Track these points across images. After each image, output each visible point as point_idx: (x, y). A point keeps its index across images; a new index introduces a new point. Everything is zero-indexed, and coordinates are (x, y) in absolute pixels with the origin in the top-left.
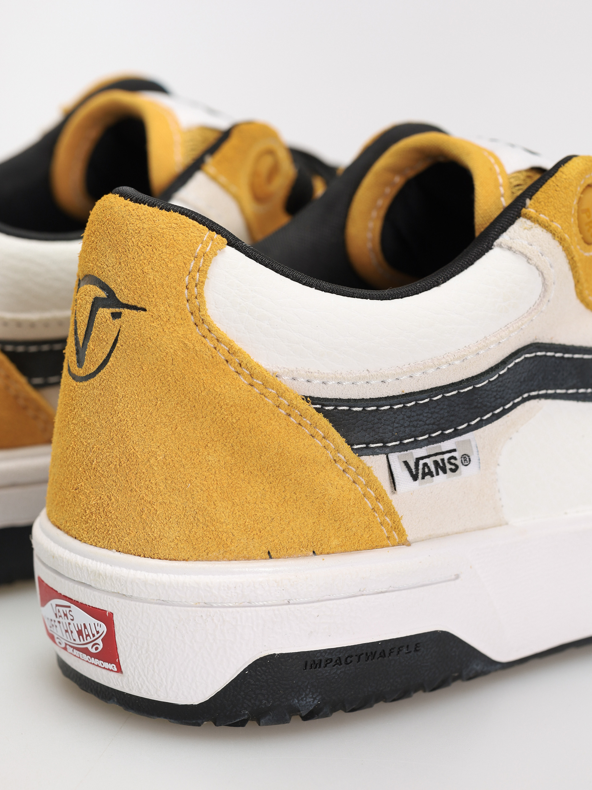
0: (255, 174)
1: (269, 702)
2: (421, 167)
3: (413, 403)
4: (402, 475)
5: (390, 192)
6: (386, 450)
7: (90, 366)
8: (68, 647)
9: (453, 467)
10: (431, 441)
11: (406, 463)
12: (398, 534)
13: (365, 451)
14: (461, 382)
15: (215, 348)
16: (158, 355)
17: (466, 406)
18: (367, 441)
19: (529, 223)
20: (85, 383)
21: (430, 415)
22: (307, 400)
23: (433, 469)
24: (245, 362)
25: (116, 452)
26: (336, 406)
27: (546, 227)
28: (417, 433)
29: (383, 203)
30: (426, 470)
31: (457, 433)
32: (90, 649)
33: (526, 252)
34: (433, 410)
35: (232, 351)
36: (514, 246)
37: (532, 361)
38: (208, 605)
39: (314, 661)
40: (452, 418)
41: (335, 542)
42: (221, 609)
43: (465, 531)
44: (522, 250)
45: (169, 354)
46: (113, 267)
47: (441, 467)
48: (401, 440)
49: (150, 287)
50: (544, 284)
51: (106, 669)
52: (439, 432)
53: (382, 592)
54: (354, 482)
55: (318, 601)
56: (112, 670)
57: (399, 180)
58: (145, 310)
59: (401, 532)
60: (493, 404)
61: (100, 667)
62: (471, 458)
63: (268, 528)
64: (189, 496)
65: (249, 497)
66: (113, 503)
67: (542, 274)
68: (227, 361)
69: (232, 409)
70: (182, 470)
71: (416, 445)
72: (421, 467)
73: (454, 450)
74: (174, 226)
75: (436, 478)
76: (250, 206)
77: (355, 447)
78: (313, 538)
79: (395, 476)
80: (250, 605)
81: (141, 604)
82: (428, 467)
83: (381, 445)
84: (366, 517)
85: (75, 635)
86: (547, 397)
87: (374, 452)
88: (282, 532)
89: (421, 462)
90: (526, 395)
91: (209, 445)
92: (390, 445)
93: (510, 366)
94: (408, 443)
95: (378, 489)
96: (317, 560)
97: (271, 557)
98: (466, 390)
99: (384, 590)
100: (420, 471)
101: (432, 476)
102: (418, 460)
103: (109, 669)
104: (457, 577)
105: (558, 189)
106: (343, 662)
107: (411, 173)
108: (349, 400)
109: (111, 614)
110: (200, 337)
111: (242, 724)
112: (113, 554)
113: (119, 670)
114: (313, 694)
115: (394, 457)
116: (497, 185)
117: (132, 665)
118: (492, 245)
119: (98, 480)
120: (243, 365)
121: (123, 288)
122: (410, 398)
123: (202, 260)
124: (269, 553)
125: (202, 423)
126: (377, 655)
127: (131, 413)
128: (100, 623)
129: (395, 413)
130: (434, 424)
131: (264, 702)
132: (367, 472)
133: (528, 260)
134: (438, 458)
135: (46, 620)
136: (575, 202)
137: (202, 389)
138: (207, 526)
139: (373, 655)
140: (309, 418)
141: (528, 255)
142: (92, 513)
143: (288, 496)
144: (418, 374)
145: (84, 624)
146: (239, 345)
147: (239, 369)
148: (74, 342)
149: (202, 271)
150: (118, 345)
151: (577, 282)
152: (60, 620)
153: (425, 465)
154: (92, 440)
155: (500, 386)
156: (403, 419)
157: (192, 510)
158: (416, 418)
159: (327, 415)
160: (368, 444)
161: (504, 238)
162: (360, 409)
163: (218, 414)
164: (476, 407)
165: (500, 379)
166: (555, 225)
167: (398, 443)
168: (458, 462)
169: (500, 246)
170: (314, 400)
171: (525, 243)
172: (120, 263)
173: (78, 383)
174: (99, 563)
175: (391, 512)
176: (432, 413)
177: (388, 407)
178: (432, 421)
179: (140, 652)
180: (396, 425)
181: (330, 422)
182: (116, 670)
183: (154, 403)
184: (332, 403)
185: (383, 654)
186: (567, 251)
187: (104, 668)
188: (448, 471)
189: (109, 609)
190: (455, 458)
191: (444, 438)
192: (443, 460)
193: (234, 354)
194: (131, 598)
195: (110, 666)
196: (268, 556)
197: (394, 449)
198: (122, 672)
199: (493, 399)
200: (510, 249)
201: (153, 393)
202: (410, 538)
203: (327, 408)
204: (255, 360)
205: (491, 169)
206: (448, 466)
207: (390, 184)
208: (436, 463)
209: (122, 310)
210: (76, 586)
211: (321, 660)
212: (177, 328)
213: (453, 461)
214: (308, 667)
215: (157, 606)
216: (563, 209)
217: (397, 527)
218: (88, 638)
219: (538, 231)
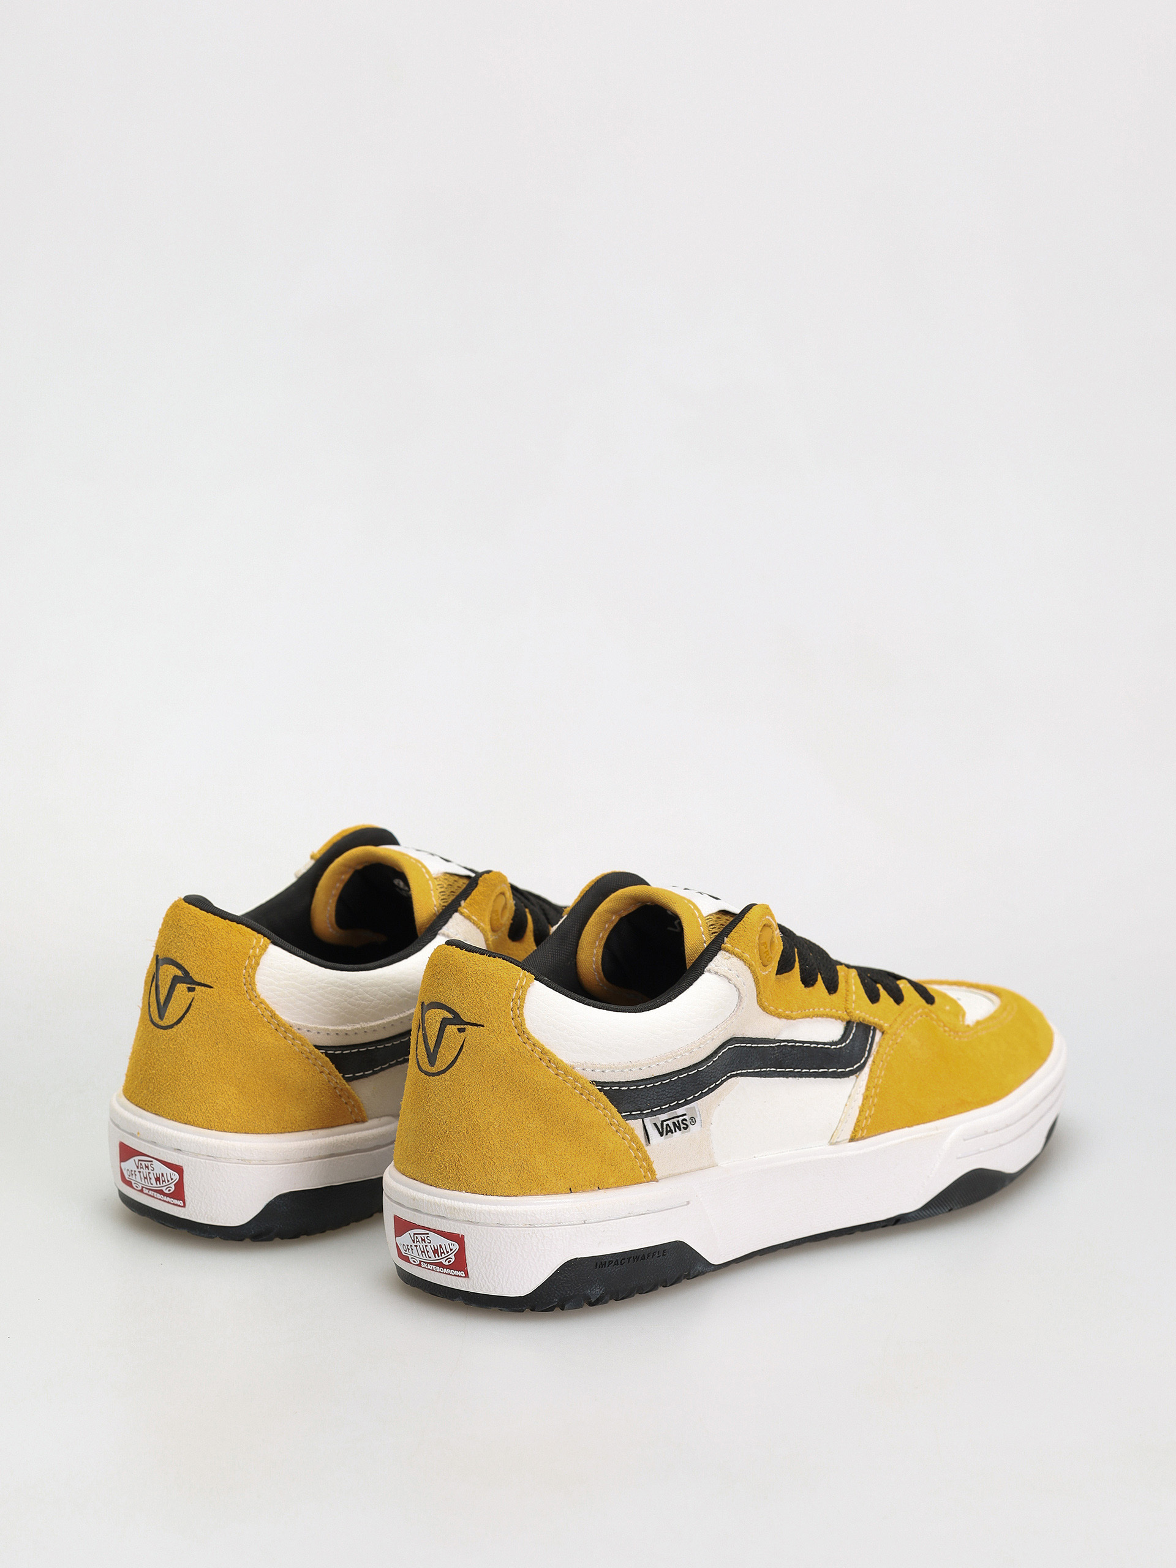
0: (493, 911)
1: (572, 1292)
2: (632, 909)
3: (660, 1083)
4: (653, 1133)
5: (609, 927)
6: (642, 1116)
7: (440, 1065)
8: (422, 1263)
9: (685, 1126)
10: (671, 1108)
11: (655, 1124)
12: (651, 1174)
13: (629, 1117)
14: (689, 1067)
15: (532, 1051)
16: (494, 1056)
17: (692, 1084)
18: (631, 1110)
19: (727, 954)
20: (438, 1077)
21: (670, 1091)
22: (593, 1084)
23: (673, 1128)
24: (553, 1059)
25: (464, 1124)
26: (611, 1087)
27: (739, 957)
28: (662, 1104)
29: (604, 935)
30: (669, 1129)
31: (687, 1103)
32: (444, 1263)
33: (727, 975)
34: (672, 1087)
35: (544, 1052)
36: (719, 971)
37: (732, 1050)
38: (531, 1226)
39: (601, 1263)
40: (684, 1092)
41: (612, 1180)
42: (542, 1228)
43: (691, 1171)
44: (725, 974)
45: (502, 1056)
46: (457, 997)
47: (677, 1127)
48: (652, 1109)
49: (486, 1010)
50: (740, 997)
51: (456, 1276)
52: (676, 1102)
53: (642, 1214)
54: (623, 1138)
55: (603, 1221)
56: (461, 1276)
57: (615, 919)
58: (483, 1026)
59: (653, 1172)
60: (709, 1082)
61: (451, 1275)
62: (696, 1119)
63: (570, 1172)
64: (517, 1151)
65: (556, 1151)
66: (462, 1159)
67: (738, 989)
68: (540, 1059)
69: (546, 1091)
70: (512, 1134)
71: (662, 1111)
72: (665, 1127)
73: (685, 1115)
74: (500, 968)
75: (674, 1133)
76: (491, 937)
77: (623, 1114)
78: (598, 1178)
79: (649, 1133)
80: (560, 1224)
81: (486, 1227)
82: (669, 1127)
83: (639, 1112)
84: (631, 1163)
85: (431, 1254)
86: (742, 1075)
87: (635, 1117)
88: (578, 1174)
89: (665, 1123)
90: (729, 1075)
91: (530, 1116)
92: (645, 1112)
93: (719, 1055)
94: (656, 1111)
95: (638, 1143)
96: (601, 1193)
97: (571, 1192)
98: (693, 1072)
99: (644, 1213)
100: (665, 1130)
101: (672, 1133)
102: (663, 1122)
103: (458, 1276)
104: (688, 1203)
105: (746, 930)
106: (619, 1263)
107: (624, 914)
108: (619, 1082)
109: (463, 1236)
110: (522, 1043)
111: (551, 1309)
112: (463, 1194)
113: (467, 1276)
114: (600, 1286)
115: (647, 1120)
116: (699, 926)
117: (477, 1271)
118: (704, 971)
119: (450, 1144)
120: (552, 1061)
121: (466, 1011)
122: (658, 1080)
123: (521, 991)
124: (570, 1189)
125: (525, 1102)
126: (640, 1258)
127: (475, 1097)
128: (453, 1243)
129: (648, 1090)
130: (672, 1097)
131: (569, 1292)
132: (631, 1131)
133: (729, 980)
134: (675, 1120)
135: (401, 1248)
136: (757, 938)
137: (525, 1078)
138: (530, 1172)
139: (637, 1258)
140: (594, 1096)
141: (729, 977)
142: (446, 1167)
143: (582, 1149)
144: (662, 1063)
145: (440, 1245)
146: (548, 1047)
147: (549, 1064)
148: (424, 1049)
149: (522, 998)
150: (463, 1050)
151: (759, 994)
152: (418, 1244)
153: (667, 1125)
154: (446, 1117)
155: (713, 1069)
156: (653, 1094)
157: (520, 1161)
158: (661, 1093)
159: (606, 1093)
160: (631, 1112)
161: (711, 966)
162: (627, 1088)
163: (536, 1096)
164: (699, 1084)
165: (714, 1064)
166: (746, 955)
167: (650, 1111)
168: (688, 1123)
169: (709, 971)
170: (597, 1083)
171: (726, 969)
172: (463, 994)
173: (431, 1078)
174: (453, 1201)
175: (646, 1159)
176: (671, 1089)
177: (644, 1086)
178: (671, 1095)
179: (484, 1261)
180: (649, 1099)
181: (608, 1097)
182: (464, 1275)
183: (491, 1090)
184: (609, 1085)
185: (643, 1258)
186: (753, 973)
187: (455, 1275)
188: (682, 1129)
189: (461, 1233)
190: (685, 1120)
191: (679, 1106)
192: (678, 1121)
193: (545, 1054)
194: (477, 1223)
195: (460, 1273)
196: (569, 1191)
197: (647, 1115)
198: (468, 1277)
199: (709, 1078)
200: (716, 973)
201: (490, 1082)
202: (657, 1177)
203: (605, 1088)
204: (559, 1057)
205: (693, 914)
206: (682, 1126)
207: (609, 921)
208: (674, 1123)
209: (465, 1026)
210: (434, 1218)
211: (606, 1262)
212: (506, 1038)
213: (684, 1122)
214: (598, 1267)
215: (497, 1228)
216: (750, 944)
217: (651, 1170)
218: (443, 1254)
219: (734, 960)
